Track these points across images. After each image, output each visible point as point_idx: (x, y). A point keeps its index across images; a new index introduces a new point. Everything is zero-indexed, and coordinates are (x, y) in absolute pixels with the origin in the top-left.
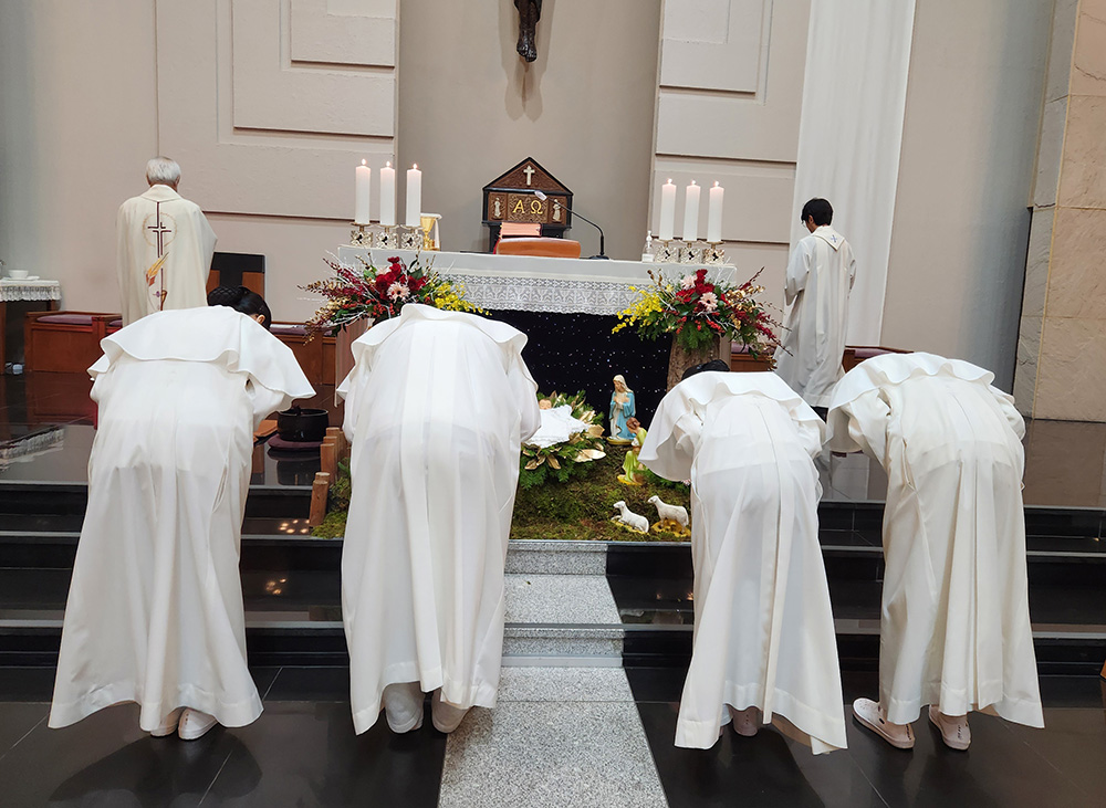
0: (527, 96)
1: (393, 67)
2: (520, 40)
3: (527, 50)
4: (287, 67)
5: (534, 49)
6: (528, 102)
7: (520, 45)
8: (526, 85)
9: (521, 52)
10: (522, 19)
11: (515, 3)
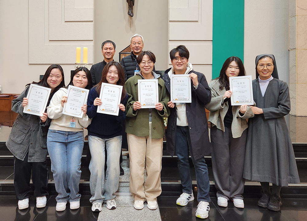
0: (131, 26)
1: (93, 21)
2: (129, 11)
3: (131, 14)
4: (64, 23)
5: (133, 13)
7: (129, 12)
9: (129, 15)
10: (129, 6)
11: (127, 1)
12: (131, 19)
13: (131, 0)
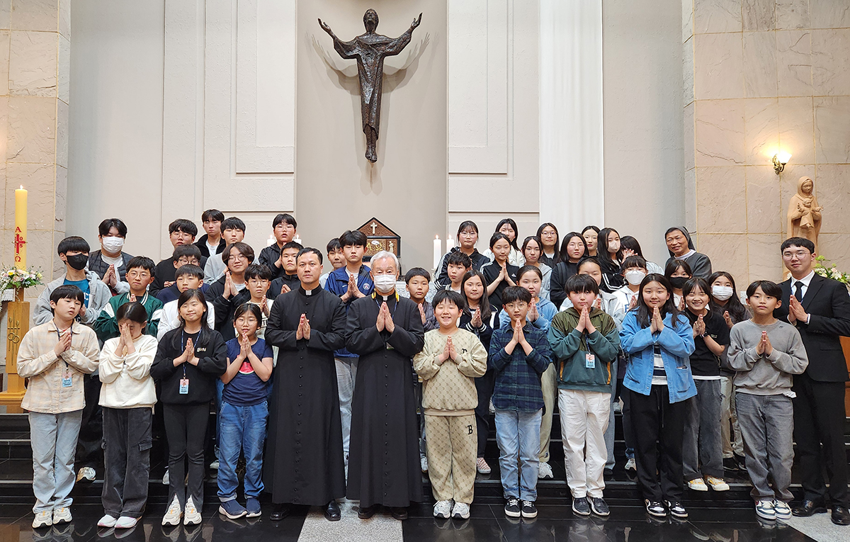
0: (373, 181)
2: (367, 151)
3: (372, 157)
4: (234, 176)
5: (375, 155)
6: (373, 185)
7: (367, 154)
8: (372, 175)
9: (368, 158)
10: (368, 140)
11: (364, 131)
12: (372, 167)
13: (372, 129)
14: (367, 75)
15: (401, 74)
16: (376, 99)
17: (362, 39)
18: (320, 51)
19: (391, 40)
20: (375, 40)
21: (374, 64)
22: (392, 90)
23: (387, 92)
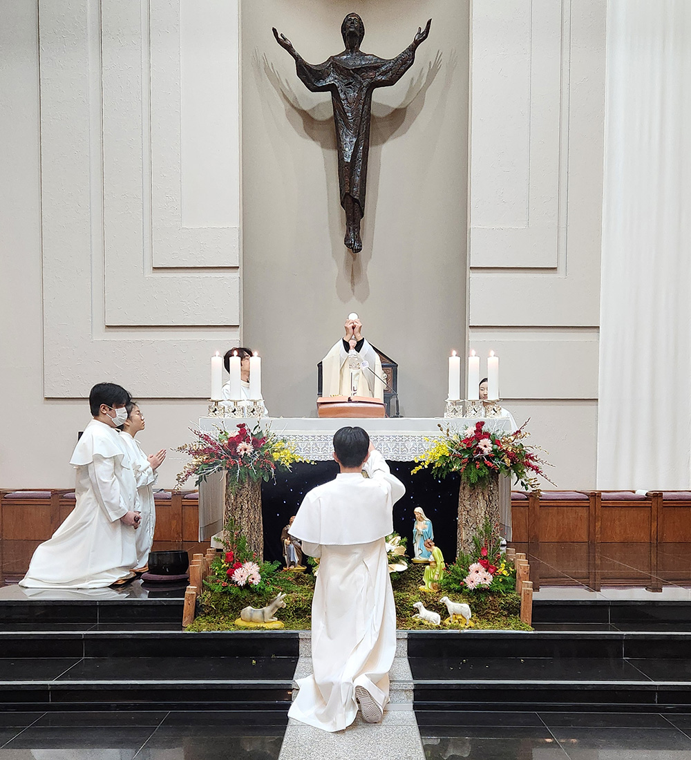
0: (355, 281)
1: (238, 267)
2: (347, 235)
3: (354, 242)
4: (149, 273)
5: (360, 242)
6: (356, 287)
7: (347, 239)
8: (354, 272)
9: (349, 245)
10: (348, 218)
11: (342, 204)
12: (354, 259)
13: (355, 201)
14: (347, 117)
15: (398, 117)
16: (360, 154)
17: (340, 61)
18: (275, 80)
19: (384, 62)
20: (359, 63)
21: (358, 99)
22: (384, 141)
23: (377, 145)
